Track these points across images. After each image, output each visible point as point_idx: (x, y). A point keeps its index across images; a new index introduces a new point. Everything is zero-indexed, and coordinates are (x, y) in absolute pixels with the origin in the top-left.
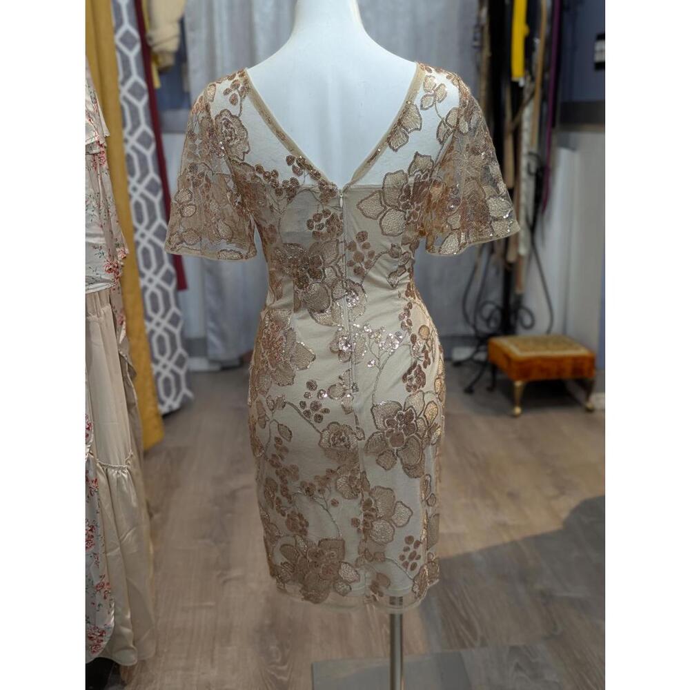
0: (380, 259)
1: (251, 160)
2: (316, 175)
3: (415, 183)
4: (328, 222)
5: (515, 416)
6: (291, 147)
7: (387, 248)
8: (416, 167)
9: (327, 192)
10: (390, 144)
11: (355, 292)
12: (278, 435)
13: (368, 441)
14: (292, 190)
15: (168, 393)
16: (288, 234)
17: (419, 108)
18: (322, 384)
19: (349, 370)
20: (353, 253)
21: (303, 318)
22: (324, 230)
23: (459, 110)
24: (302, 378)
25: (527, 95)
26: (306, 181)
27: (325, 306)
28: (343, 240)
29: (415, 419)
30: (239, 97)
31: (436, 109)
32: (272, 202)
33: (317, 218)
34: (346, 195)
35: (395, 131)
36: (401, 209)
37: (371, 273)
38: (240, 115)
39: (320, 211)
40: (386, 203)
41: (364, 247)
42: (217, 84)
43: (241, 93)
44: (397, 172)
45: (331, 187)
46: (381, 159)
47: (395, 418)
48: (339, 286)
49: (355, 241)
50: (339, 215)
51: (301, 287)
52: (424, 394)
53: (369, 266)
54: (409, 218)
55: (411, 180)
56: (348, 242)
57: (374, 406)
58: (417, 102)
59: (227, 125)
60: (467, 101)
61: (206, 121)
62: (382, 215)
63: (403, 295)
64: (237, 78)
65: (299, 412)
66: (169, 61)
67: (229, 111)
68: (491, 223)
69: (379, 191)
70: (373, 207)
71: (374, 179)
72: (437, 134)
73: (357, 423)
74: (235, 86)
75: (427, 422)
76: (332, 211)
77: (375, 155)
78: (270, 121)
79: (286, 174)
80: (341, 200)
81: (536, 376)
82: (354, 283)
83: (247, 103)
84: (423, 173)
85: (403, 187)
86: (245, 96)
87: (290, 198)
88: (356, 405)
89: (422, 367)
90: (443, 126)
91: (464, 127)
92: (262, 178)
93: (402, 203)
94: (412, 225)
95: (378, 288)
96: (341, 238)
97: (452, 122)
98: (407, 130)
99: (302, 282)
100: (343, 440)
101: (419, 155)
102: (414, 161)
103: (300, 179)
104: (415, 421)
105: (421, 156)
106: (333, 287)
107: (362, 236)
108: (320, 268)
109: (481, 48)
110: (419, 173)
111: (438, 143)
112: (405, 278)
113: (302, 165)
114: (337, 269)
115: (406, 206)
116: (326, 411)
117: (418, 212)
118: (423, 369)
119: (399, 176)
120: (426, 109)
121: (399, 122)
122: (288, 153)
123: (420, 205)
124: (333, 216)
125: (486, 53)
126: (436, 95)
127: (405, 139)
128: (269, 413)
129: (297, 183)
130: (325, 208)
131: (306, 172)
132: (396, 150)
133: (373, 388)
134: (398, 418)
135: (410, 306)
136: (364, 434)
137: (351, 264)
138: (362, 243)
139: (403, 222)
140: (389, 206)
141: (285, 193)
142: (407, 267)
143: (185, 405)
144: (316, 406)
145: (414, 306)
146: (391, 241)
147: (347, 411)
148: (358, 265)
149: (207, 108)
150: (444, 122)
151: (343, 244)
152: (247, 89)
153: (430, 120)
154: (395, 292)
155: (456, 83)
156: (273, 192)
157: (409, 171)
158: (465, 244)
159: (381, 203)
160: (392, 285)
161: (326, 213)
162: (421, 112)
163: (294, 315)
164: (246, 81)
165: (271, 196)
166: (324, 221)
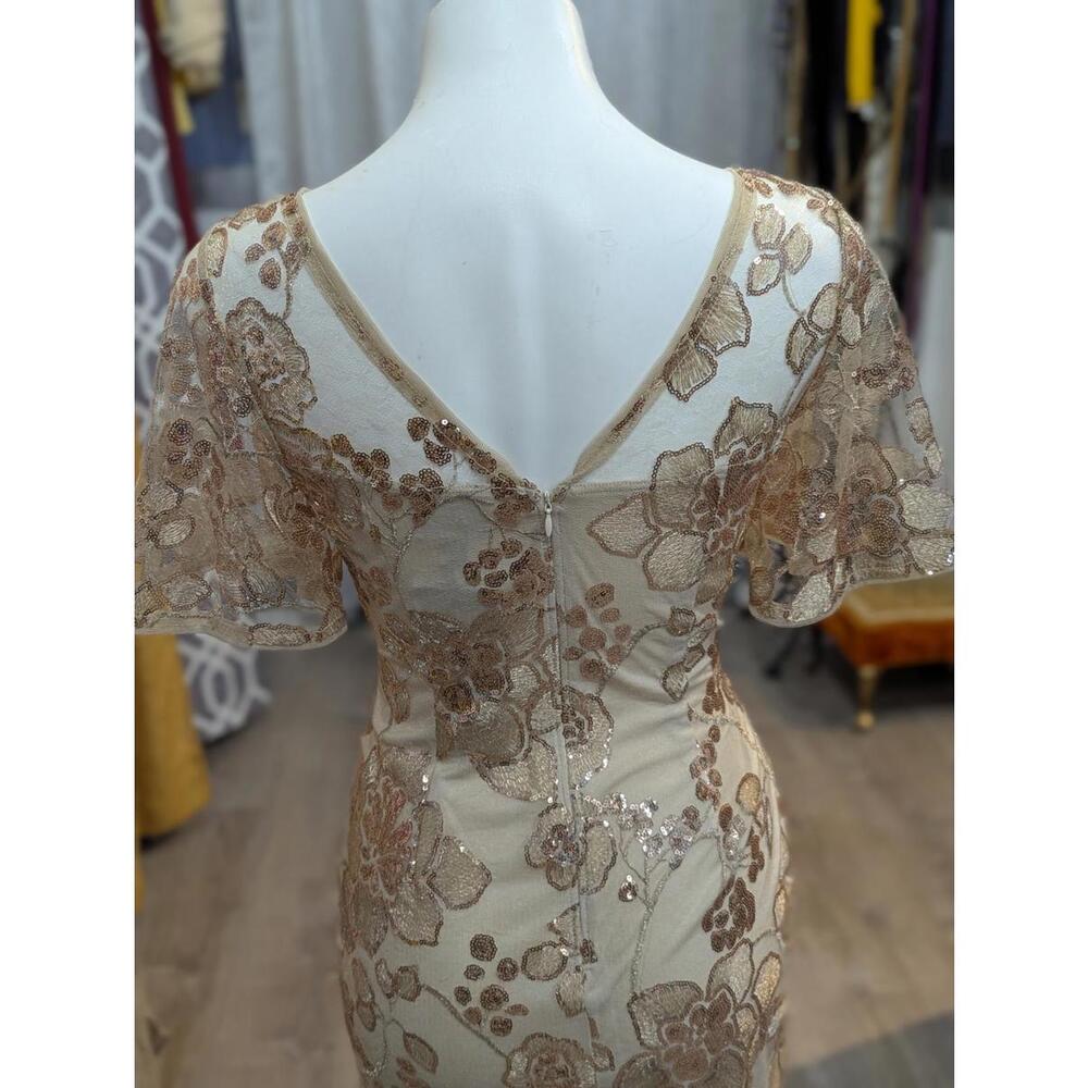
0: (645, 642)
1: (320, 422)
2: (482, 461)
3: (730, 470)
4: (516, 568)
6: (420, 398)
7: (657, 616)
8: (733, 434)
9: (511, 499)
10: (670, 385)
11: (584, 712)
12: (404, 1054)
13: (621, 1074)
14: (424, 498)
15: (221, 696)
16: (420, 593)
17: (743, 291)
18: (509, 944)
19: (573, 909)
20: (579, 631)
21: (459, 776)
22: (507, 586)
23: (841, 291)
24: (460, 929)
26: (458, 476)
27: (512, 748)
28: (553, 605)
29: (732, 1012)
30: (283, 270)
31: (785, 290)
32: (376, 521)
33: (489, 557)
34: (559, 507)
35: (682, 353)
36: (695, 529)
37: (623, 672)
38: (286, 315)
39: (496, 545)
40: (659, 520)
41: (605, 618)
42: (231, 232)
43: (289, 259)
44: (688, 448)
45: (521, 491)
46: (647, 419)
47: (686, 1021)
48: (545, 702)
49: (584, 605)
50: (542, 552)
51: (455, 707)
52: (751, 946)
53: (617, 655)
54: (715, 545)
55: (722, 464)
56: (567, 607)
57: (635, 997)
58: (738, 276)
59: (260, 339)
60: (860, 263)
61: (203, 327)
62: (648, 548)
63: (699, 710)
64: (278, 217)
65: (454, 1012)
66: (213, 78)
67: (258, 304)
68: (906, 542)
69: (643, 495)
70: (627, 531)
71: (630, 467)
72: (788, 356)
73: (594, 1033)
74: (272, 239)
75: (760, 1008)
76: (527, 544)
77: (637, 408)
78: (362, 331)
79: (408, 459)
80: (549, 520)
82: (580, 695)
83: (304, 283)
84: (749, 444)
85: (701, 480)
86: (297, 268)
87: (421, 516)
88: (592, 995)
89: (746, 880)
90: (801, 332)
91: (852, 329)
92: (350, 468)
93: (698, 516)
94: (721, 559)
95: (639, 703)
96: (547, 602)
97: (824, 318)
98: (714, 348)
99: (455, 696)
100: (563, 1073)
101: (740, 403)
102: (728, 421)
103: (445, 473)
104: (733, 1017)
105: (747, 406)
106: (529, 708)
107: (602, 594)
108: (500, 666)
110: (742, 446)
111: (788, 371)
112: (703, 671)
113: (447, 439)
114: (540, 668)
115: (710, 523)
116: (519, 1009)
117: (735, 529)
118: (750, 887)
119: (692, 458)
120: (764, 291)
121: (694, 330)
122: (413, 413)
123: (739, 512)
124: (528, 553)
125: (799, 55)
126: (785, 253)
127: (708, 370)
129: (438, 482)
130: (508, 536)
131: (458, 456)
132: (686, 399)
133: (631, 954)
134: (693, 1020)
135: (715, 734)
136: (611, 1058)
137: (573, 654)
138: (600, 611)
139: (698, 558)
140: (666, 525)
141: (406, 504)
142: (706, 646)
143: (256, 716)
144: (493, 998)
145: (723, 733)
146: (670, 602)
147: (571, 1009)
148: (591, 656)
149: (206, 293)
150: (804, 322)
151: (554, 614)
152: (303, 250)
153: (772, 320)
154: (681, 708)
155: (831, 218)
156: (378, 500)
157: (717, 440)
158: (843, 586)
159: (647, 521)
160: (672, 695)
161: (510, 548)
162: (749, 301)
163: (439, 767)
164: (301, 229)
165: (373, 510)
166: (505, 565)
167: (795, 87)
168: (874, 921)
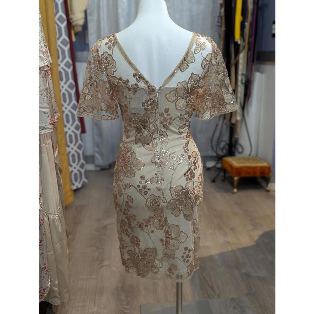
0: (175, 121)
1: (117, 75)
2: (146, 82)
3: (191, 87)
4: (151, 104)
5: (234, 193)
6: (135, 69)
7: (178, 116)
8: (192, 79)
9: (151, 90)
10: (180, 69)
11: (163, 135)
12: (127, 200)
13: (168, 204)
14: (135, 89)
15: (76, 180)
16: (133, 109)
17: (194, 53)
18: (148, 177)
19: (160, 171)
20: (163, 118)
21: (139, 147)
22: (150, 107)
23: (211, 54)
24: (138, 174)
25: (241, 48)
26: (142, 85)
27: (149, 141)
28: (158, 112)
29: (189, 194)
30: (112, 46)
31: (201, 53)
32: (126, 94)
33: (147, 101)
34: (160, 91)
35: (182, 63)
36: (185, 98)
37: (171, 127)
38: (112, 54)
39: (148, 99)
40: (178, 95)
41: (168, 115)
42: (102, 40)
43: (113, 45)
44: (183, 81)
45: (153, 88)
46: (176, 75)
47: (181, 193)
48: (156, 133)
49: (164, 112)
50: (156, 101)
51: (139, 133)
52: (194, 182)
53: (170, 124)
54: (188, 102)
55: (190, 85)
56: (161, 113)
57: (171, 187)
58: (193, 50)
59: (106, 59)
60: (215, 50)
61: (97, 57)
62: (176, 101)
63: (185, 137)
64: (111, 37)
65: (137, 190)
66: (79, 29)
67: (107, 53)
68: (225, 105)
69: (175, 90)
70: (172, 97)
71: (173, 84)
72: (202, 64)
73: (163, 195)
74: (110, 41)
75: (195, 195)
76: (153, 99)
77: (173, 74)
78: (126, 57)
79: (133, 81)
80: (158, 93)
81: (244, 175)
82: (163, 131)
83: (116, 49)
84: (195, 82)
85: (186, 88)
86: (115, 46)
87: (135, 92)
88: (163, 187)
89: (193, 170)
90: (204, 61)
91: (214, 62)
92: (122, 83)
93: (185, 95)
94: (189, 105)
95: (174, 134)
96: (157, 111)
97: (208, 59)
98: (188, 62)
99: (139, 131)
100: (157, 203)
101: (193, 74)
102: (191, 77)
103: (139, 84)
104: (190, 195)
105: (194, 74)
106: (153, 133)
107: (167, 110)
108: (148, 124)
109: (221, 26)
110: (193, 82)
111: (202, 69)
112: (186, 130)
113: (140, 77)
114: (155, 125)
115: (187, 97)
116: (149, 189)
117: (192, 100)
118: (193, 171)
119: (184, 83)
120: (197, 53)
121: (185, 59)
122: (134, 72)
123: (193, 96)
124: (154, 101)
125: (223, 29)
126: (201, 47)
127: (187, 66)
128: (123, 190)
129: (138, 86)
130: (150, 97)
131: (142, 81)
132: (183, 72)
133: (170, 180)
134: (182, 193)
135: (188, 142)
136: (166, 200)
137: (161, 123)
138: (167, 114)
139: (185, 104)
140: (179, 97)
141: (132, 90)
142: (187, 124)
143: (84, 186)
144: (144, 187)
145: (190, 142)
146: (180, 113)
147: (159, 189)
148: (165, 123)
149: (97, 51)
150: (205, 59)
151: (158, 114)
152: (116, 43)
153: (199, 58)
154: (181, 136)
155: (210, 42)
156: (127, 89)
157: (189, 81)
158: (213, 114)
159: (176, 95)
160: (180, 133)
161: (151, 99)
162: (195, 55)
163: (135, 145)
164: (116, 39)
165: (126, 91)
166: (149, 103)
167: (222, 36)
168: (233, 229)
